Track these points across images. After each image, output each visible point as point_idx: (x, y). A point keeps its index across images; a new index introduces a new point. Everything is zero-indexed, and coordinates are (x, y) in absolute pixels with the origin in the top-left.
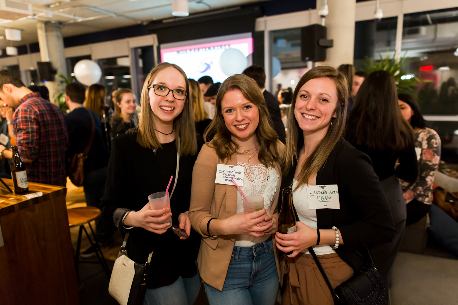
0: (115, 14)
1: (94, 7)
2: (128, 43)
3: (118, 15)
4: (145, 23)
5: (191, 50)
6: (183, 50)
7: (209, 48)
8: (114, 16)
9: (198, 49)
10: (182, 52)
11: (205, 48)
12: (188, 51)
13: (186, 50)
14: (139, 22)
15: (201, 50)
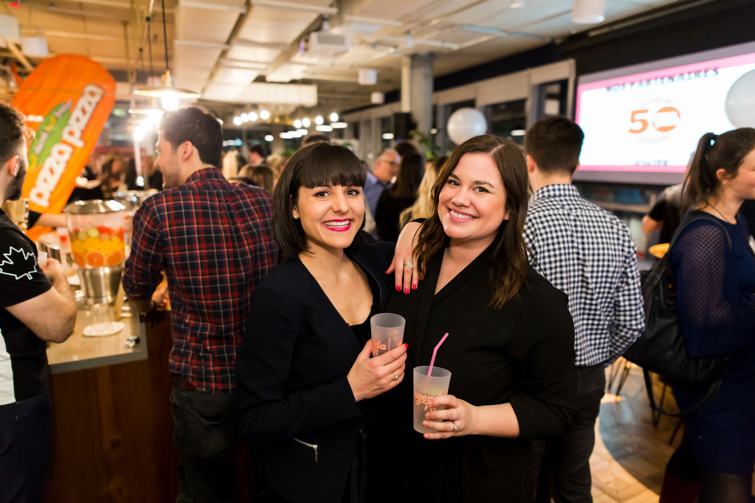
0: (505, 31)
1: (471, 25)
2: (529, 77)
3: (511, 33)
4: (558, 41)
5: (632, 83)
6: (618, 85)
7: (671, 78)
8: (503, 35)
9: (648, 81)
10: (616, 87)
11: (662, 78)
12: (628, 86)
13: (623, 85)
14: (547, 41)
15: (653, 82)
